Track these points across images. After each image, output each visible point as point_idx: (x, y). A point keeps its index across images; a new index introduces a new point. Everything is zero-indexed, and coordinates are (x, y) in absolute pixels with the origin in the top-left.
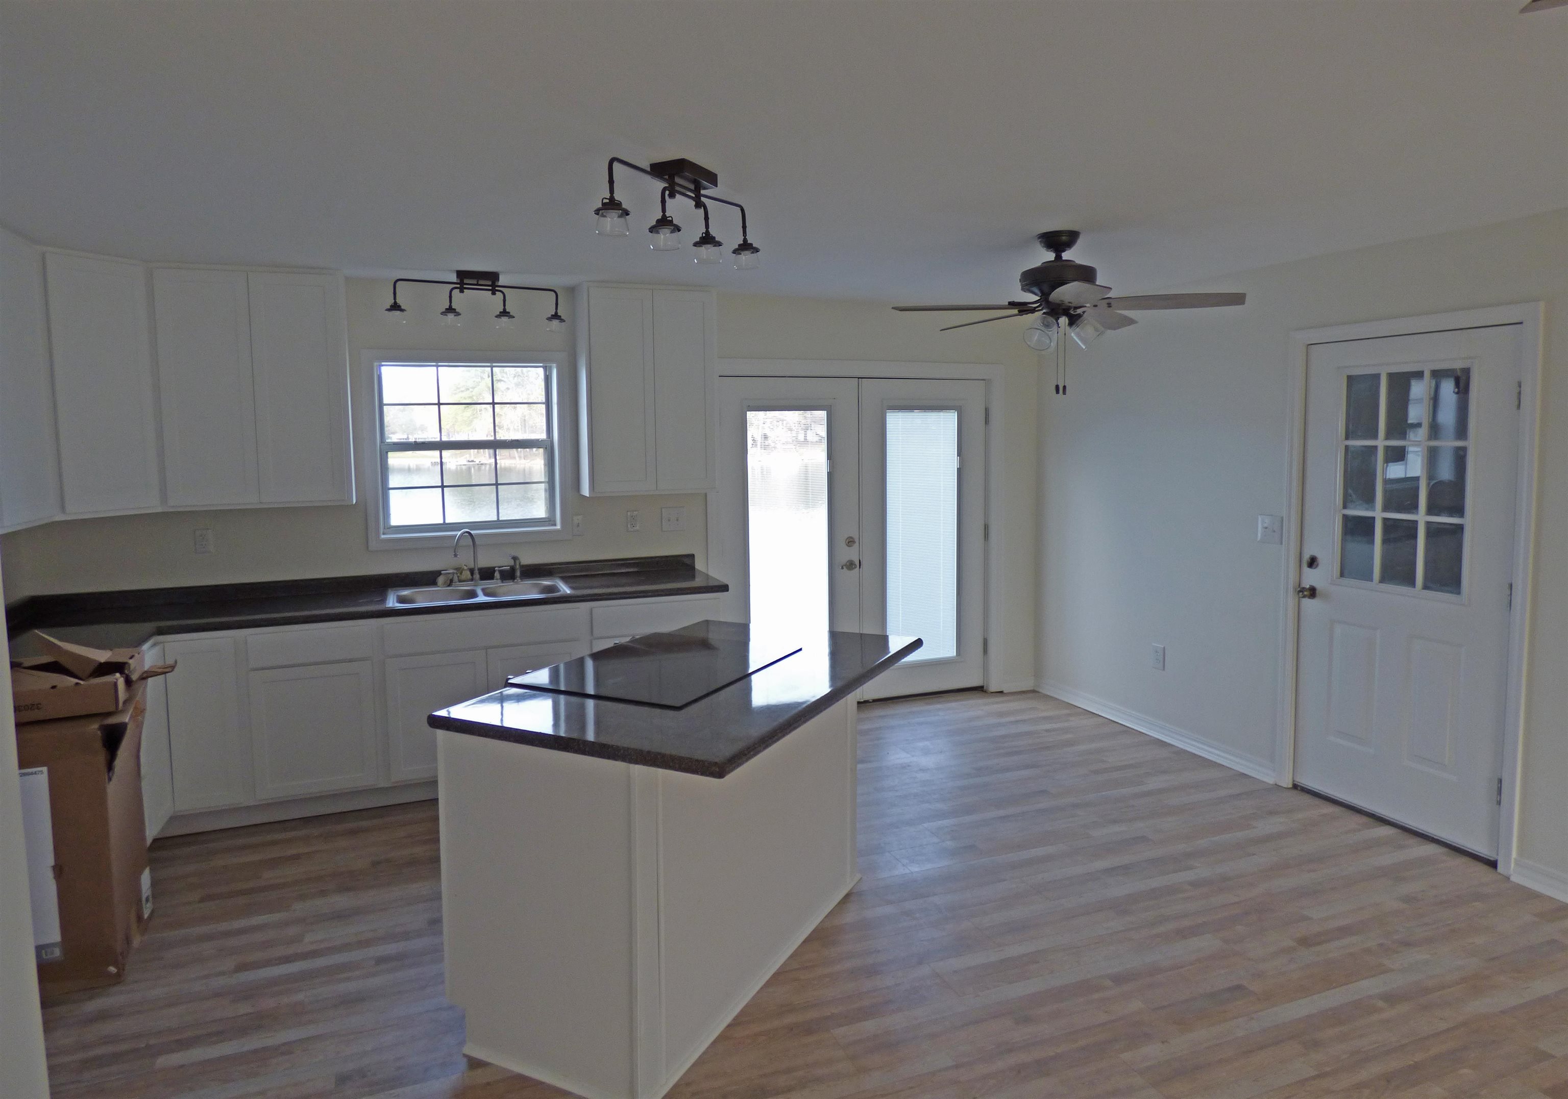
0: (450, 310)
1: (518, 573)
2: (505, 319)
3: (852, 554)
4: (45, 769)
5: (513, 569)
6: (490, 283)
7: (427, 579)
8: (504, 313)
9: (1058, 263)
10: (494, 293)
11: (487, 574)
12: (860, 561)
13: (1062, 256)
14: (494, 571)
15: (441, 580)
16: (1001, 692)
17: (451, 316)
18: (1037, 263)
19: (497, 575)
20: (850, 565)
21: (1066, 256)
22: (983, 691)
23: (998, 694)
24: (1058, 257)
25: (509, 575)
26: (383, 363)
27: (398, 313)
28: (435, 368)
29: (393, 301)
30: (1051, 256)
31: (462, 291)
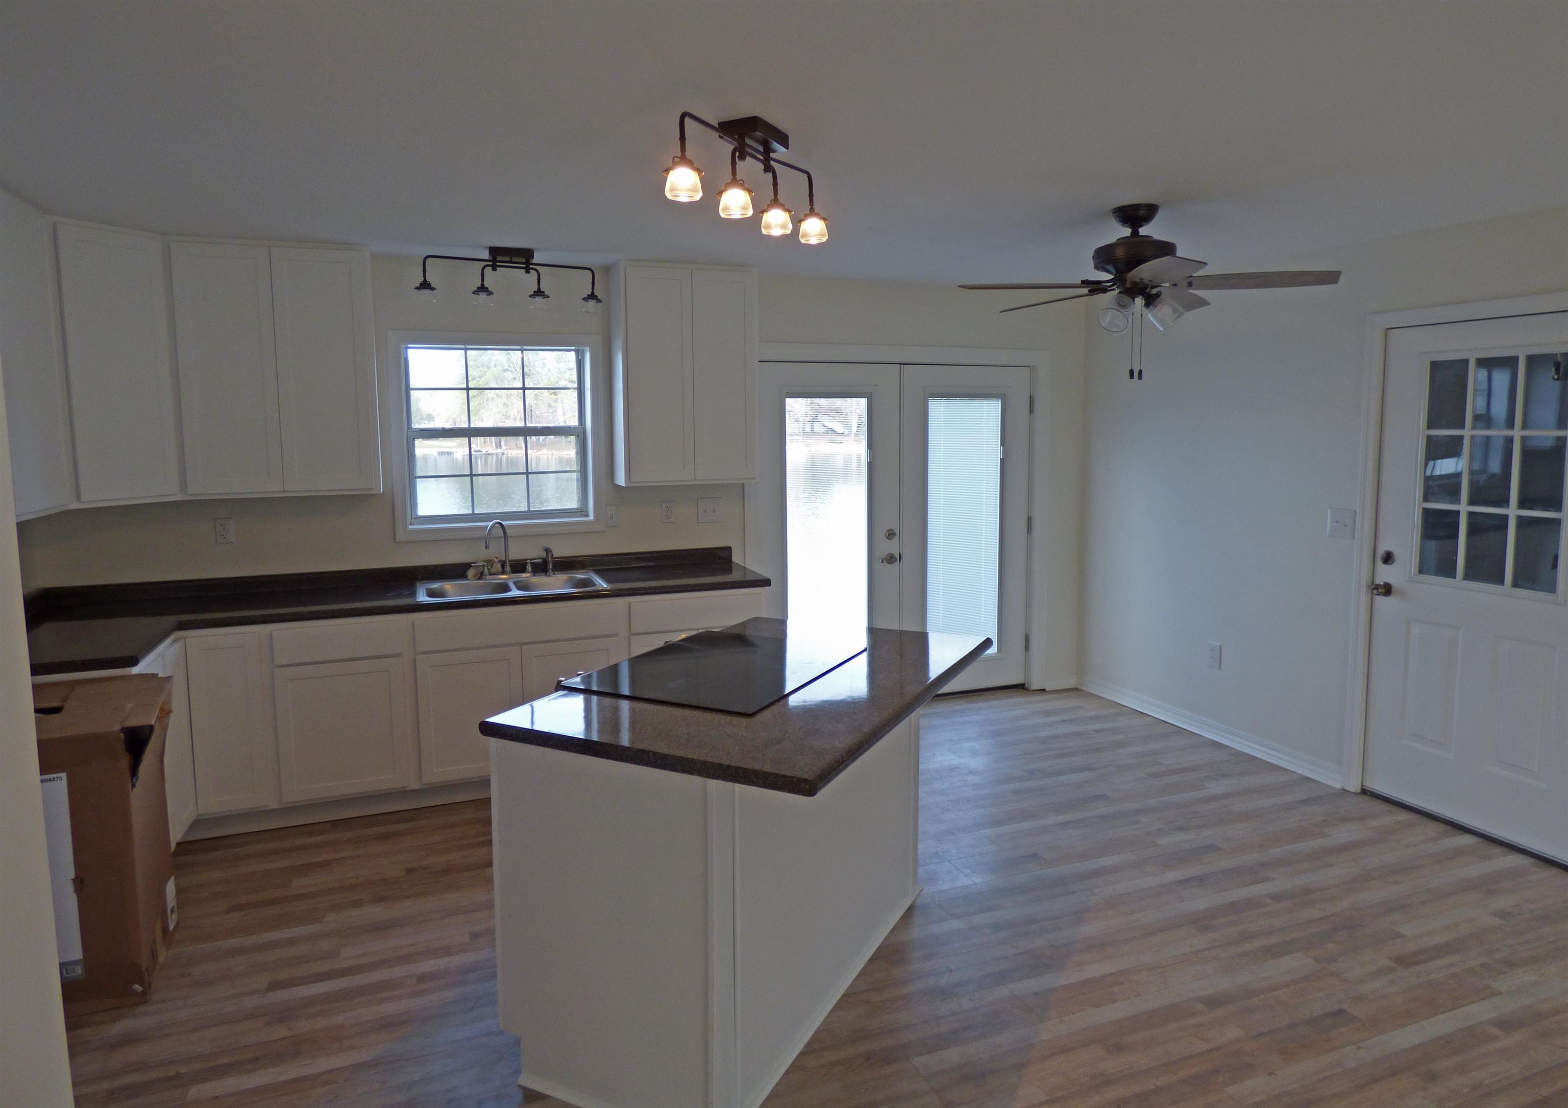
0: (482, 289)
1: (550, 566)
2: (539, 299)
3: (892, 547)
4: (64, 775)
5: (545, 562)
6: (524, 261)
7: (457, 572)
8: (539, 293)
9: (1137, 239)
10: (528, 272)
11: (518, 567)
12: (900, 553)
13: (1139, 231)
14: (526, 564)
15: (471, 573)
16: (1044, 690)
17: (483, 296)
18: (1111, 239)
19: (529, 567)
20: (890, 559)
21: (1143, 231)
22: (1024, 689)
23: (1040, 692)
24: (1135, 233)
25: (541, 568)
26: (410, 346)
27: (427, 291)
28: (463, 352)
29: (422, 279)
30: (1127, 232)
31: (494, 269)
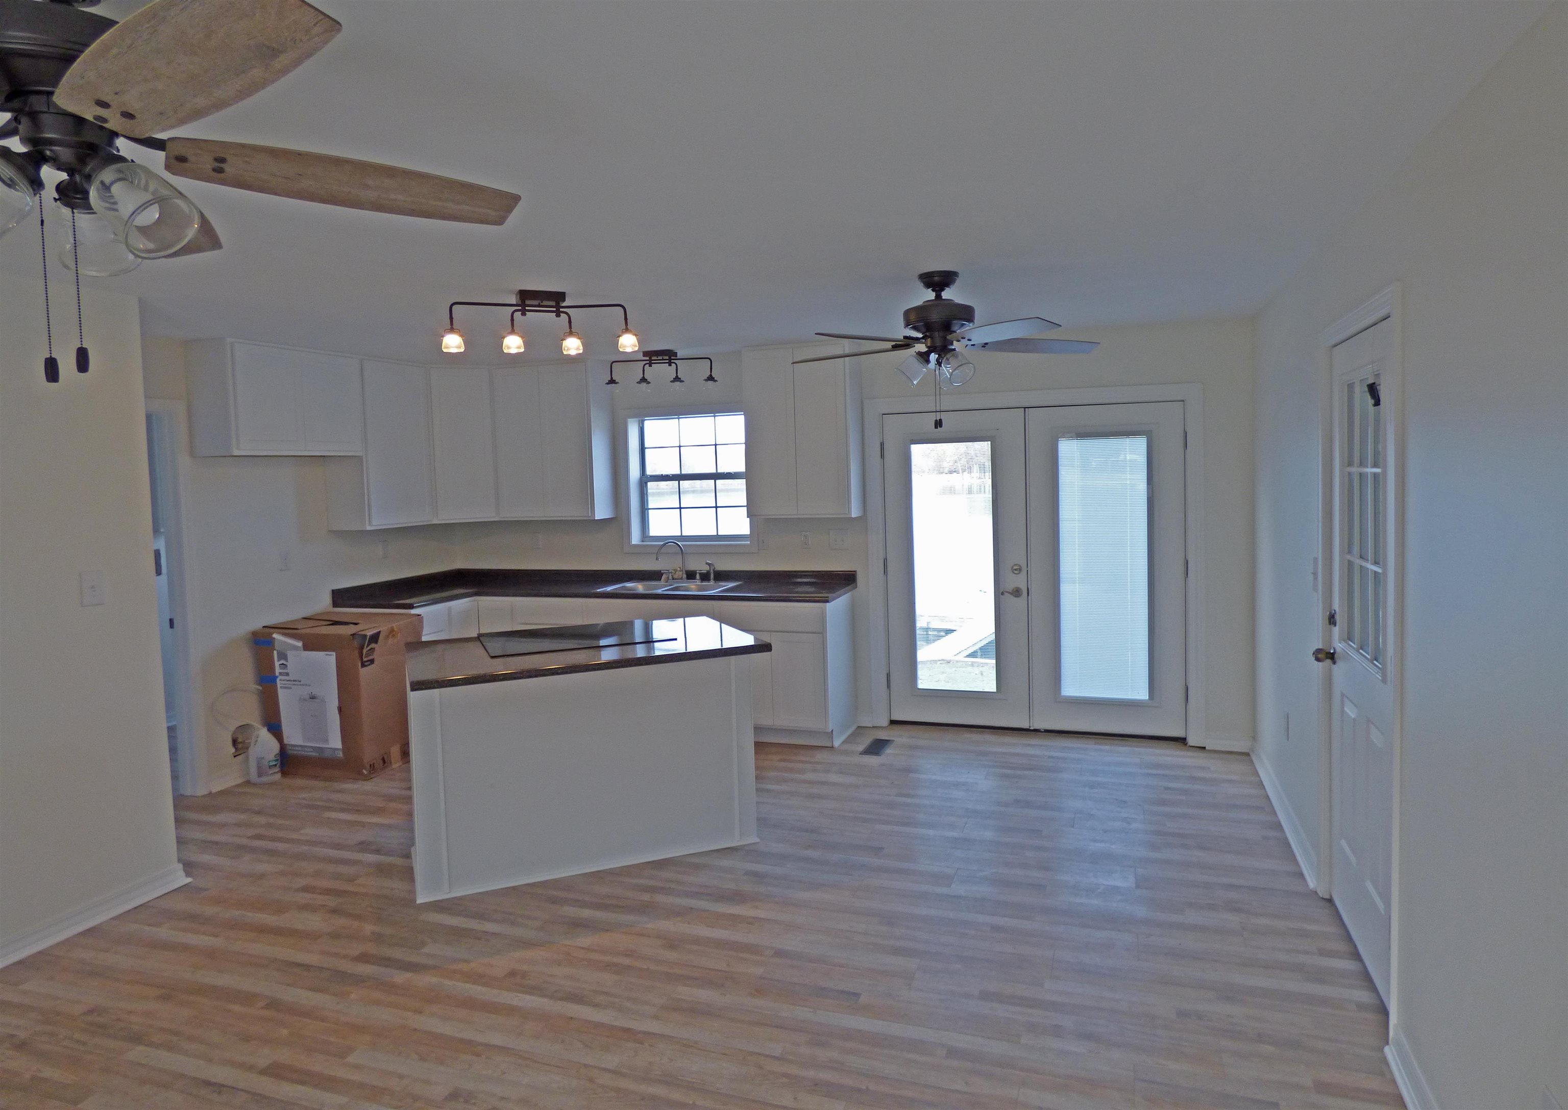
0: (643, 380)
1: (712, 576)
3: (1019, 581)
5: (708, 573)
6: (648, 358)
7: (655, 576)
8: (677, 379)
9: (942, 302)
10: (670, 365)
11: (691, 575)
12: (1028, 589)
13: (942, 295)
14: (696, 573)
15: (664, 577)
16: (1204, 748)
17: (644, 384)
18: (919, 302)
19: (698, 576)
20: (1017, 593)
21: (946, 294)
22: (1184, 743)
23: (1198, 749)
24: (938, 297)
25: (705, 577)
26: (646, 418)
27: (613, 385)
30: (930, 295)
31: (650, 366)
